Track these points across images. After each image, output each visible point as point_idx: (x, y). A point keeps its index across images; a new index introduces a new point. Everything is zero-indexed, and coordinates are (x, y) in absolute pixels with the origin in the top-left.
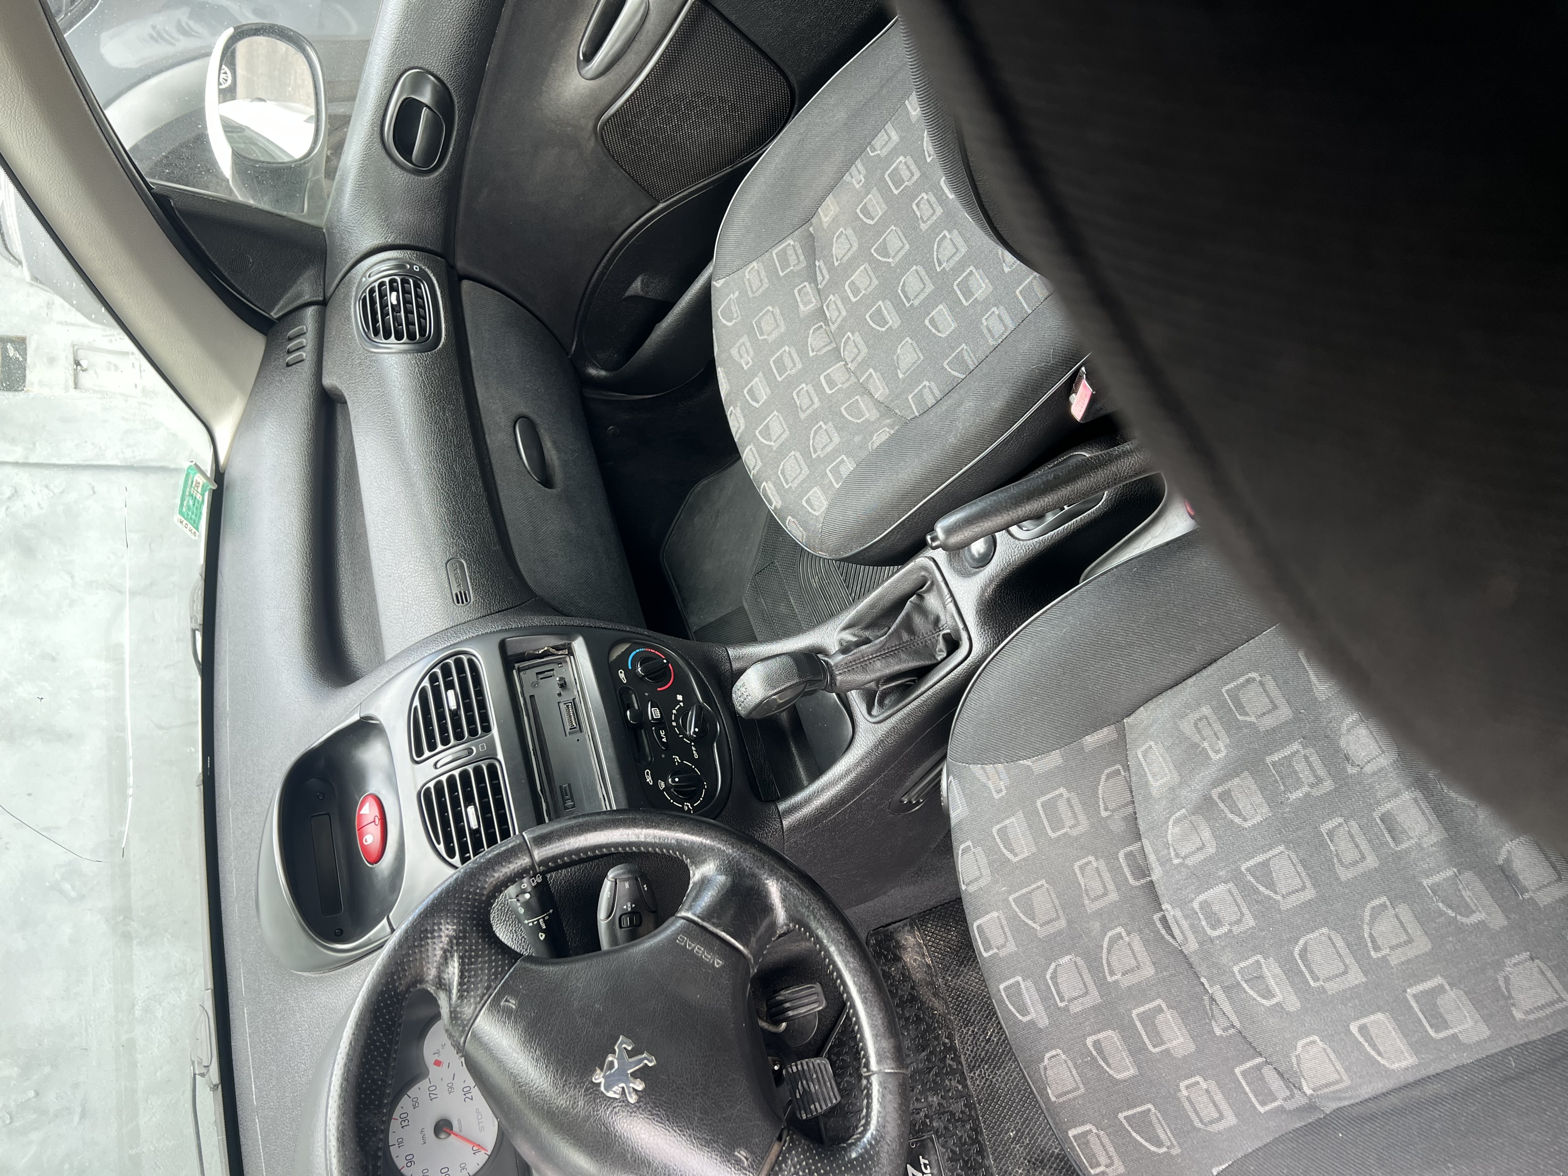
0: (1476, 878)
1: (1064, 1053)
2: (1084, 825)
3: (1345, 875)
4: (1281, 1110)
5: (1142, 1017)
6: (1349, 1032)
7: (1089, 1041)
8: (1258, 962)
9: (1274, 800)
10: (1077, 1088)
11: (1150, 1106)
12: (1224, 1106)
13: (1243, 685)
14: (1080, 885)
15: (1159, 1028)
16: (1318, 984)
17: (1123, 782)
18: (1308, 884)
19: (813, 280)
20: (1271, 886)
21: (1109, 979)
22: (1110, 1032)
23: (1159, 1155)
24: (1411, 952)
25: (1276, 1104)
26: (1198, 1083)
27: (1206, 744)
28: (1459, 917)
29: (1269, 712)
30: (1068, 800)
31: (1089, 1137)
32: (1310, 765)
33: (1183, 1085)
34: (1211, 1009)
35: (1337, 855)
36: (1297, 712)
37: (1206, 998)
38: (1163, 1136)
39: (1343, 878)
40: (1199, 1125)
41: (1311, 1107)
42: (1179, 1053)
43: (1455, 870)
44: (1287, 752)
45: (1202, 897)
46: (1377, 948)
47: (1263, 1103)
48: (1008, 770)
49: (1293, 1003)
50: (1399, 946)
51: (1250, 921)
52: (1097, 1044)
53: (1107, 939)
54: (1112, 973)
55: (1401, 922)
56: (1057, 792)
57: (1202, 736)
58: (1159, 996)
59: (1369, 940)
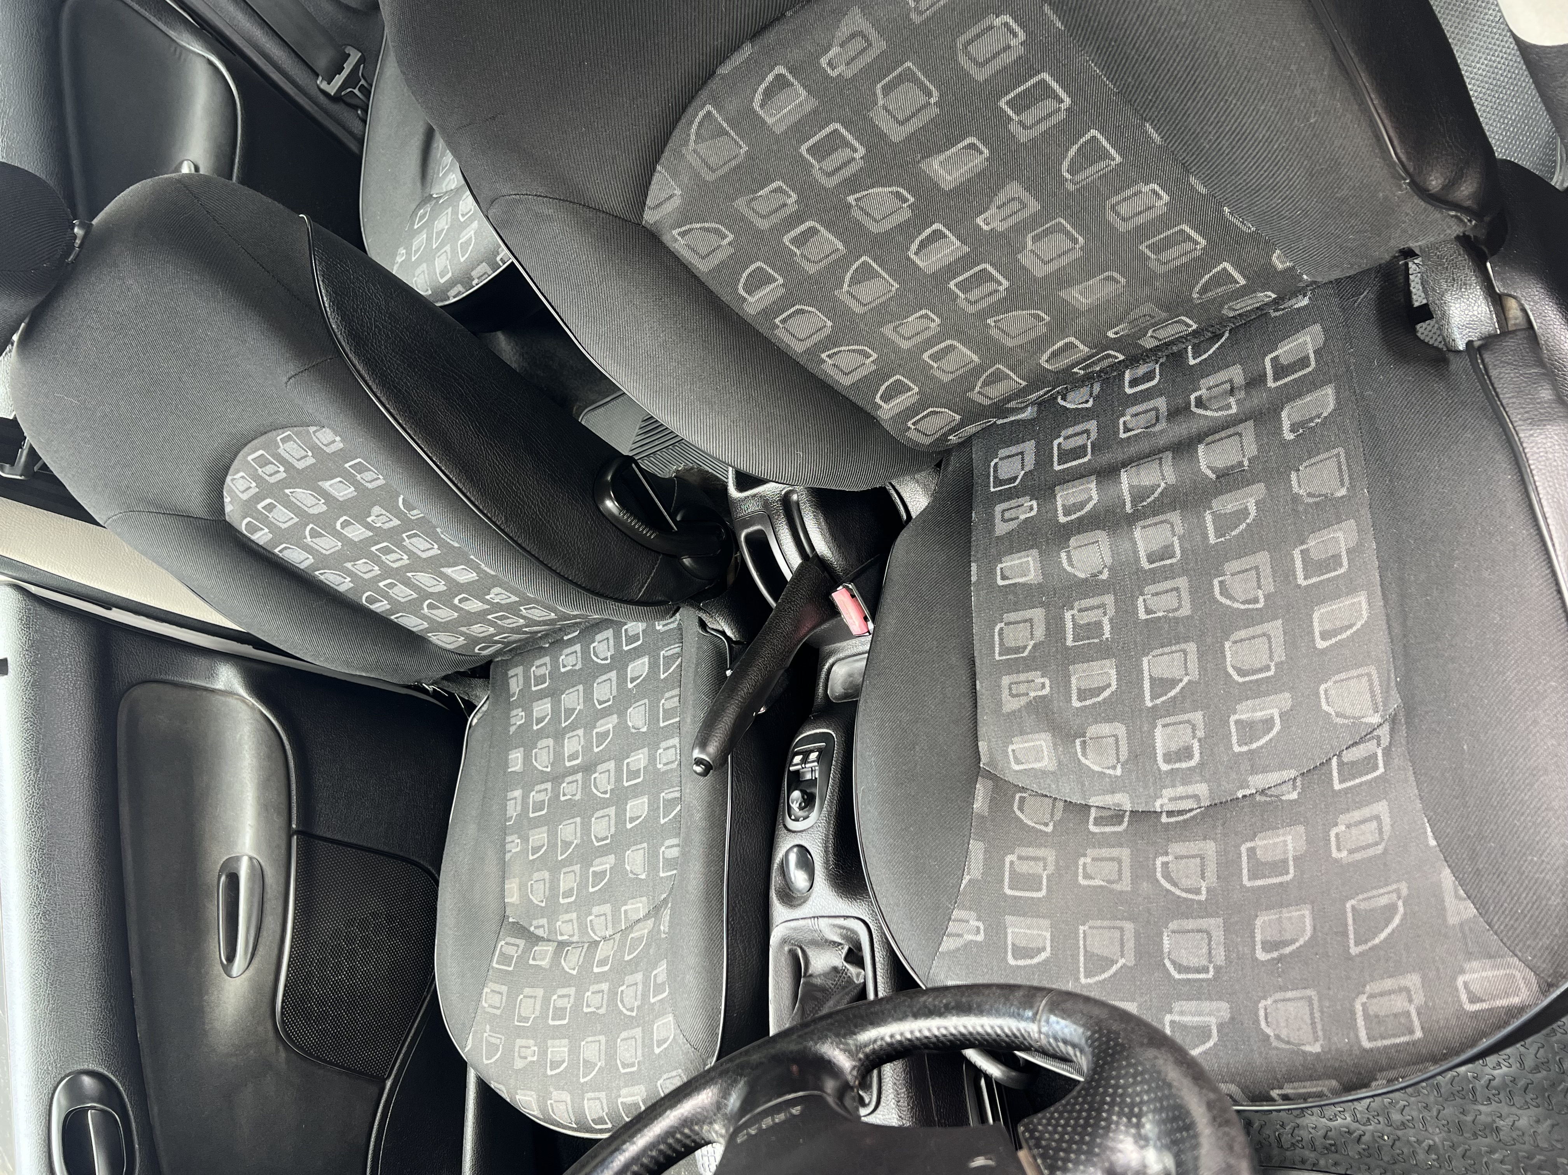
0: (1220, 498)
1: (1265, 998)
2: (1050, 855)
3: (1186, 610)
4: (1387, 752)
5: (1253, 876)
6: (1323, 652)
7: (1261, 956)
8: (1237, 722)
9: (1104, 651)
10: (1310, 999)
11: (1349, 905)
12: (1366, 812)
13: (1001, 639)
14: (1101, 887)
15: (1269, 859)
16: (1273, 668)
17: (1033, 799)
18: (1183, 646)
19: (539, 939)
20: (1174, 683)
21: (1203, 897)
22: (1259, 922)
23: (1405, 914)
24: (1266, 571)
25: (1380, 755)
26: (1337, 835)
27: (1032, 694)
28: (1248, 521)
29: (1032, 627)
30: (1020, 858)
31: (1371, 1013)
32: (1087, 609)
33: (1335, 854)
34: (1271, 796)
35: (1168, 612)
36: (1042, 604)
37: (1258, 798)
38: (1383, 901)
39: (1189, 613)
40: (1380, 849)
41: (1393, 721)
42: (1302, 846)
43: (1208, 512)
44: (1069, 625)
45: (1160, 759)
46: (1256, 600)
47: (1375, 768)
48: (963, 907)
49: (1285, 700)
50: (1259, 581)
51: (1198, 717)
52: (1269, 946)
53: (1163, 881)
54: (1197, 891)
55: (1239, 572)
56: (1007, 865)
57: (1023, 695)
58: (1238, 847)
59: (1247, 606)
